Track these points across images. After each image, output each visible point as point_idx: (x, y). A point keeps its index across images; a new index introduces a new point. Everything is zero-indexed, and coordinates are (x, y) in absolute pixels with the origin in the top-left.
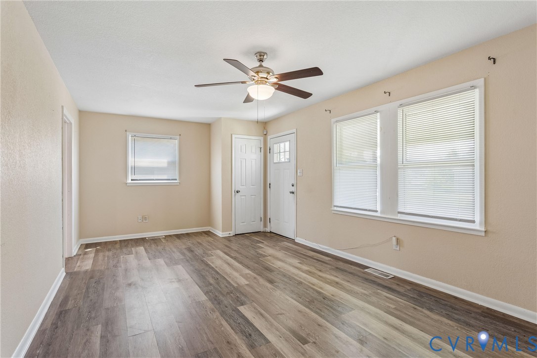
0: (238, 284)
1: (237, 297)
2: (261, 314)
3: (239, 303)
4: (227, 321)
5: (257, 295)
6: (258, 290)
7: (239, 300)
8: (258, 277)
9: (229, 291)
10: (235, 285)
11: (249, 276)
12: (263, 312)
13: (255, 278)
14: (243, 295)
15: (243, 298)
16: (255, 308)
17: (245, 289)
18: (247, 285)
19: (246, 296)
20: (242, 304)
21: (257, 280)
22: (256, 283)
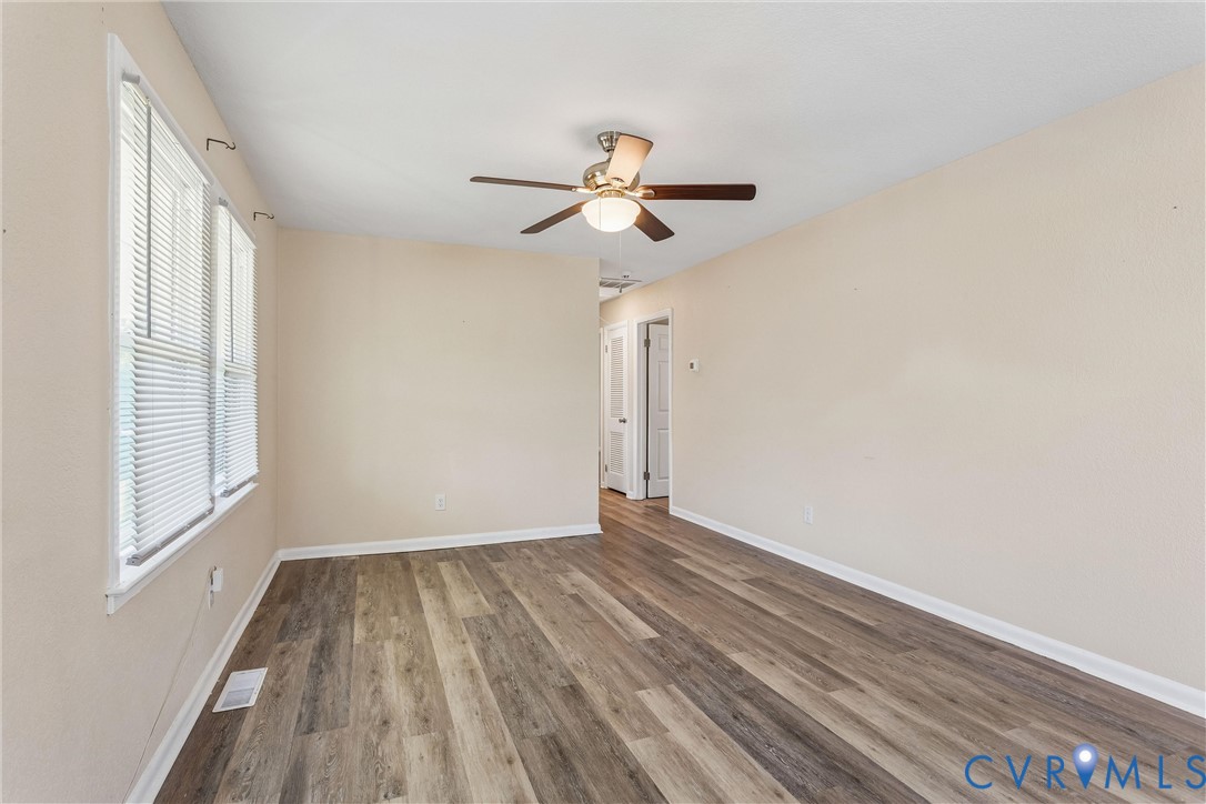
0: (668, 692)
1: (663, 656)
2: (619, 623)
3: (659, 643)
4: (674, 619)
5: (621, 656)
6: (615, 668)
7: (658, 650)
8: (605, 713)
9: (686, 671)
10: (673, 687)
11: (636, 724)
12: (615, 627)
13: (617, 711)
14: (651, 660)
15: (651, 653)
16: (629, 633)
17: (646, 673)
18: (642, 687)
19: (645, 655)
20: (651, 640)
21: (611, 701)
22: (617, 692)
